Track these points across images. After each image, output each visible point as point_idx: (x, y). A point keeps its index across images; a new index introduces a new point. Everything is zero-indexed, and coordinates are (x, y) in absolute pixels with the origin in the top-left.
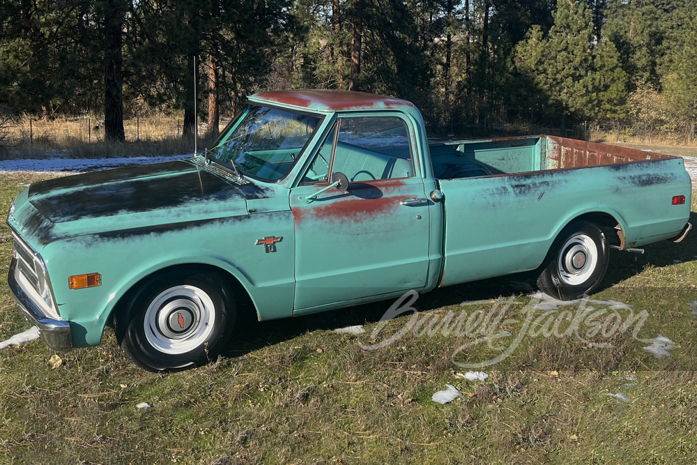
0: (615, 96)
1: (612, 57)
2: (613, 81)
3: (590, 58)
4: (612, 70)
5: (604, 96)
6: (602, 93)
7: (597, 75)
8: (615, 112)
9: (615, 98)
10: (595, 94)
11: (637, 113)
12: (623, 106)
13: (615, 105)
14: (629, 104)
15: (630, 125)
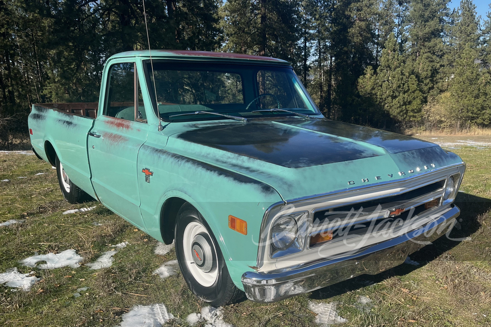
0: (415, 107)
1: (413, 84)
2: (414, 99)
3: (402, 85)
4: (414, 92)
5: (410, 107)
6: (408, 106)
7: (406, 95)
8: (414, 117)
9: (416, 109)
10: (404, 107)
11: (428, 117)
12: (420, 113)
13: (416, 113)
14: (423, 112)
15: (423, 124)
